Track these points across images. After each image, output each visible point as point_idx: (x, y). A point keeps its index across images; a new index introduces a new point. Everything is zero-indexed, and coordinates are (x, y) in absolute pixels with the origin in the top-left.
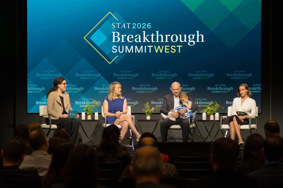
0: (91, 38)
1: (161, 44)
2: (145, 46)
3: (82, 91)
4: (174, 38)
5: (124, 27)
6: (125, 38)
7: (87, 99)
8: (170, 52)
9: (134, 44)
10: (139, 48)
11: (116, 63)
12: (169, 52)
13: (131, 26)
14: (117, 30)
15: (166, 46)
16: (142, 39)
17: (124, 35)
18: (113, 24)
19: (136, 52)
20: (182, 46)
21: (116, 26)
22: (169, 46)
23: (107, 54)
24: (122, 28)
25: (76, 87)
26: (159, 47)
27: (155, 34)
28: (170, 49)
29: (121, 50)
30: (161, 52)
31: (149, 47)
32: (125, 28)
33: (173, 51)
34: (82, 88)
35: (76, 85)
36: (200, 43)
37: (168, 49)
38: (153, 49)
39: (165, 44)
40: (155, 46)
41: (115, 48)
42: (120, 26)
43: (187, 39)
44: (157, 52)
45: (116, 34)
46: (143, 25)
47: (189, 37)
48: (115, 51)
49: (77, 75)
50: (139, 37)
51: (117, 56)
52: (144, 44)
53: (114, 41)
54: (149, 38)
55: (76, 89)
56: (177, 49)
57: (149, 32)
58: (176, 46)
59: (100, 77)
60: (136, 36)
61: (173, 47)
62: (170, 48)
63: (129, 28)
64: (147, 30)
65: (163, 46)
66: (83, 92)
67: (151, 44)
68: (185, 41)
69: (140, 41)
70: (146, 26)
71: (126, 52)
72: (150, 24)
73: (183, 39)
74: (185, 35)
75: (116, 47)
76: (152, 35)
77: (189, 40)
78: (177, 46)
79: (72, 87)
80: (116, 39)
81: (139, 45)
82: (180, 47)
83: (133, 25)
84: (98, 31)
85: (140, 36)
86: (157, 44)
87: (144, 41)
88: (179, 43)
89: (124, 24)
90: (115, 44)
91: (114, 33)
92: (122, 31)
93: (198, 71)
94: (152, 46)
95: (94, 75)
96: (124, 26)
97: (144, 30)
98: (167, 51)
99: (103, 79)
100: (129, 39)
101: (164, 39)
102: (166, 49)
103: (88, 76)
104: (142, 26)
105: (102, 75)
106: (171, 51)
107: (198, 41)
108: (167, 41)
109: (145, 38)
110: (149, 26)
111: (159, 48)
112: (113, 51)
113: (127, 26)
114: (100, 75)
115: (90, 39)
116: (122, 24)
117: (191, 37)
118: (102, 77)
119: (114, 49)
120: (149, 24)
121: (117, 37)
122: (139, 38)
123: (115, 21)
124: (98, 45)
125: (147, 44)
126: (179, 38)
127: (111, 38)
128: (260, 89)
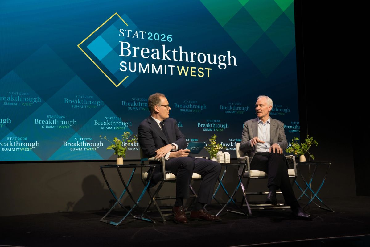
0: (89, 47)
1: (186, 65)
2: (165, 66)
3: (74, 127)
4: (202, 58)
5: (136, 36)
6: (138, 52)
7: (82, 139)
8: (197, 75)
9: (150, 61)
10: (157, 67)
11: (126, 86)
12: (195, 76)
13: (146, 36)
14: (126, 39)
15: (192, 68)
16: (161, 56)
17: (136, 48)
18: (121, 31)
19: (153, 73)
20: (211, 69)
21: (126, 33)
22: (195, 68)
23: (113, 73)
24: (133, 37)
25: (65, 120)
26: (183, 68)
27: (178, 50)
28: (197, 73)
29: (133, 69)
30: (186, 74)
31: (171, 67)
32: (138, 37)
33: (201, 74)
34: (74, 122)
35: (64, 117)
36: (232, 67)
37: (195, 72)
38: (175, 70)
39: (190, 64)
40: (178, 67)
41: (123, 64)
42: (132, 34)
43: (217, 61)
44: (180, 74)
45: (125, 46)
46: (161, 36)
47: (219, 58)
48: (123, 69)
49: (66, 101)
50: (156, 52)
51: (127, 77)
52: (163, 62)
53: (122, 55)
54: (170, 55)
55: (65, 122)
56: (205, 72)
57: (170, 47)
58: (204, 69)
59: (101, 106)
60: (153, 51)
61: (201, 70)
62: (196, 70)
63: (143, 38)
64: (166, 43)
65: (188, 67)
67: (172, 63)
68: (215, 62)
69: (158, 58)
70: (166, 39)
71: (140, 72)
72: (171, 35)
73: (212, 60)
74: (215, 56)
75: (126, 63)
76: (174, 51)
77: (220, 62)
78: (206, 69)
79: (58, 120)
80: (126, 52)
81: (157, 63)
82: (209, 70)
83: (148, 34)
84: (100, 37)
85: (158, 51)
86: (180, 64)
87: (164, 59)
88: (207, 65)
89: (137, 32)
90: (123, 59)
91: (122, 43)
92: (134, 42)
93: (231, 103)
94: (174, 66)
95: (93, 102)
96: (136, 34)
97: (163, 43)
98: (193, 74)
99: (106, 109)
100: (144, 53)
101: (190, 58)
102: (192, 72)
103: (84, 103)
104: (161, 38)
105: (105, 103)
106: (199, 74)
107: (229, 64)
108: (192, 61)
109: (165, 55)
110: (170, 39)
111: (183, 70)
112: (121, 69)
113: (140, 35)
114: (100, 103)
115: (87, 48)
116: (134, 32)
117: (222, 58)
118: (106, 106)
119: (123, 66)
120: (169, 36)
121: (126, 49)
122: (156, 54)
124: (100, 59)
125: (167, 62)
126: (207, 58)
127: (117, 49)
128: (299, 127)
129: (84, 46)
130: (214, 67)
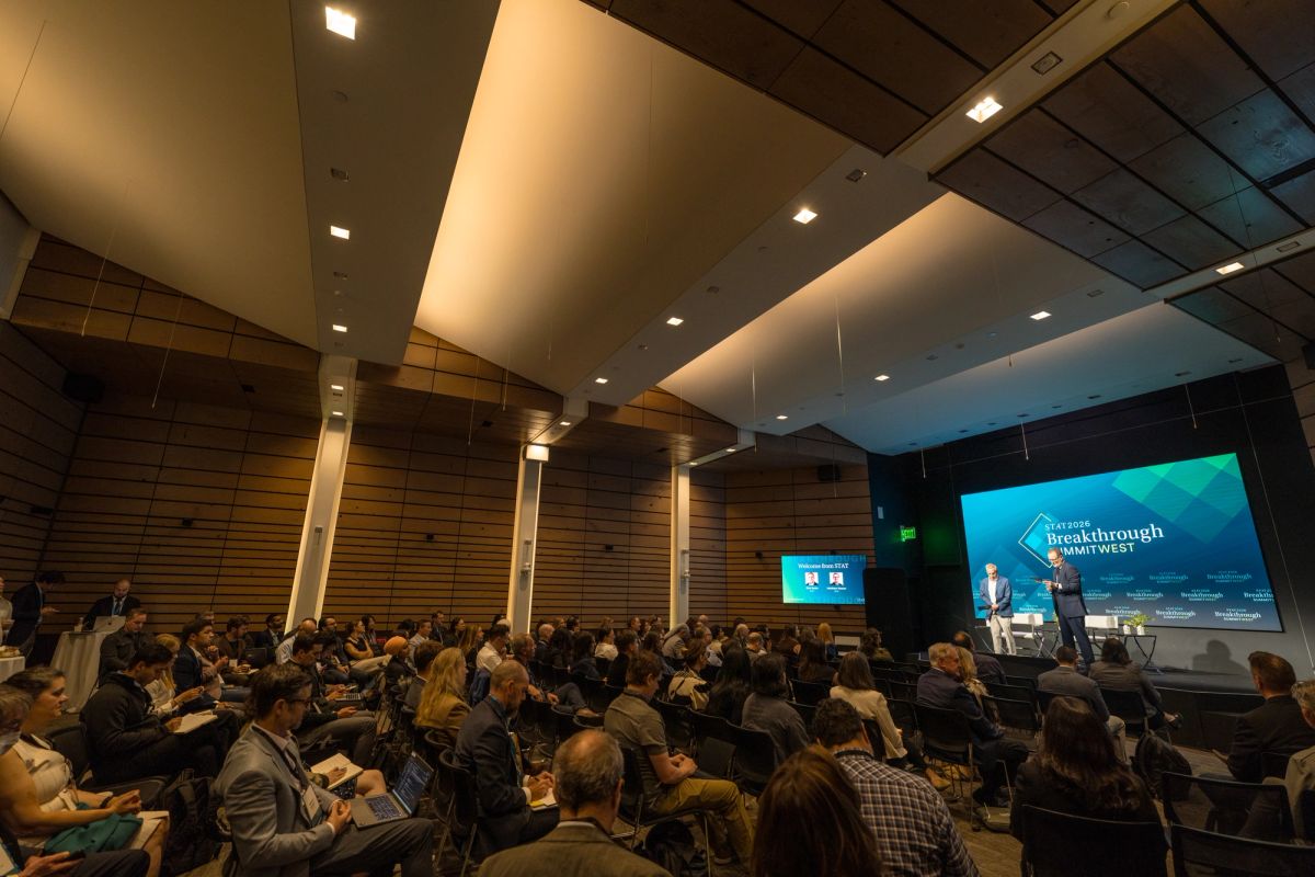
0: (1026, 541)
1: (1106, 544)
2: (1087, 547)
4: (1122, 535)
6: (1063, 540)
8: (1119, 552)
9: (1073, 545)
10: (1080, 549)
12: (1117, 552)
13: (1067, 526)
14: (1051, 531)
15: (1113, 546)
16: (1082, 539)
17: (1060, 537)
18: (1047, 526)
19: (1077, 554)
20: (1133, 544)
21: (1050, 527)
22: (1116, 545)
26: (1104, 547)
27: (1097, 532)
28: (1119, 549)
30: (1108, 552)
31: (1092, 548)
32: (1060, 528)
33: (1123, 550)
36: (1159, 539)
37: (1116, 548)
38: (1097, 549)
39: (1111, 543)
40: (1099, 546)
42: (1055, 527)
43: (1139, 535)
44: (1102, 552)
45: (1051, 536)
46: (1081, 524)
47: (1141, 531)
50: (1077, 537)
52: (1085, 545)
54: (1090, 537)
56: (1128, 547)
57: (1088, 531)
60: (1074, 537)
61: (1122, 546)
62: (1118, 547)
63: (1064, 528)
64: (1085, 528)
65: (1109, 546)
66: (1026, 599)
67: (1093, 543)
68: (1137, 537)
69: (1079, 541)
70: (1085, 525)
72: (1088, 521)
73: (1134, 535)
74: (1136, 531)
76: (1094, 534)
77: (1142, 537)
78: (1127, 544)
80: (1053, 541)
81: (1079, 546)
82: (1131, 545)
83: (1068, 524)
84: (1032, 535)
86: (1101, 544)
87: (1085, 541)
88: (1128, 540)
89: (1058, 524)
91: (1049, 535)
92: (1057, 532)
94: (1096, 546)
96: (1059, 526)
97: (1082, 529)
98: (1115, 550)
100: (1067, 540)
101: (1109, 538)
102: (1113, 549)
106: (1121, 550)
107: (1154, 536)
108: (1112, 539)
109: (1085, 539)
110: (1087, 524)
113: (1061, 526)
117: (1144, 532)
121: (1053, 539)
122: (1078, 539)
123: (1048, 522)
125: (1088, 544)
126: (1128, 534)
127: (1046, 540)
128: (1272, 596)
129: (1023, 542)
130: (1138, 542)
